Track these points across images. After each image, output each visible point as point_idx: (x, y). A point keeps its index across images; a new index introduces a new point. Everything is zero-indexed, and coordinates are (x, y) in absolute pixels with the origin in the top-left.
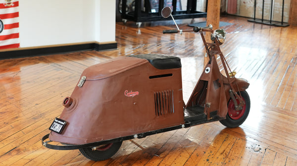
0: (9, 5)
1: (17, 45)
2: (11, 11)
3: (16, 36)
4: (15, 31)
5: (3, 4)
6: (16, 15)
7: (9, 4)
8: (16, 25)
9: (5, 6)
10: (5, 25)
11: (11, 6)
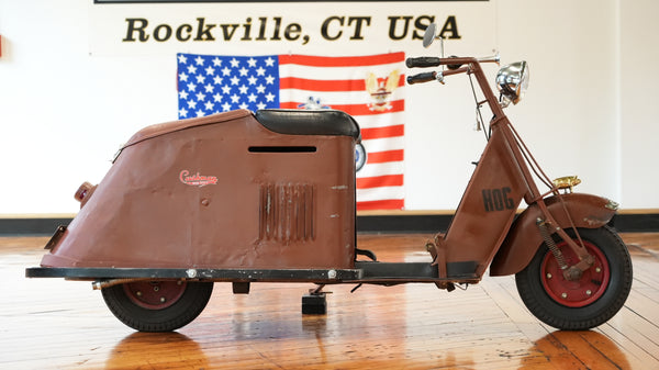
0: (379, 108)
1: (399, 203)
2: (385, 121)
3: (397, 180)
4: (392, 168)
5: (365, 105)
6: (397, 131)
7: (381, 105)
8: (396, 155)
9: (372, 109)
10: (370, 154)
11: (386, 111)
